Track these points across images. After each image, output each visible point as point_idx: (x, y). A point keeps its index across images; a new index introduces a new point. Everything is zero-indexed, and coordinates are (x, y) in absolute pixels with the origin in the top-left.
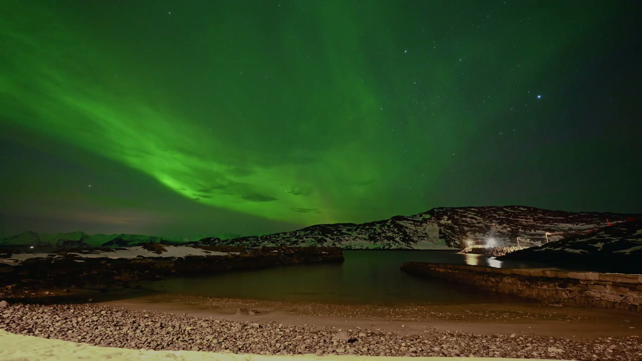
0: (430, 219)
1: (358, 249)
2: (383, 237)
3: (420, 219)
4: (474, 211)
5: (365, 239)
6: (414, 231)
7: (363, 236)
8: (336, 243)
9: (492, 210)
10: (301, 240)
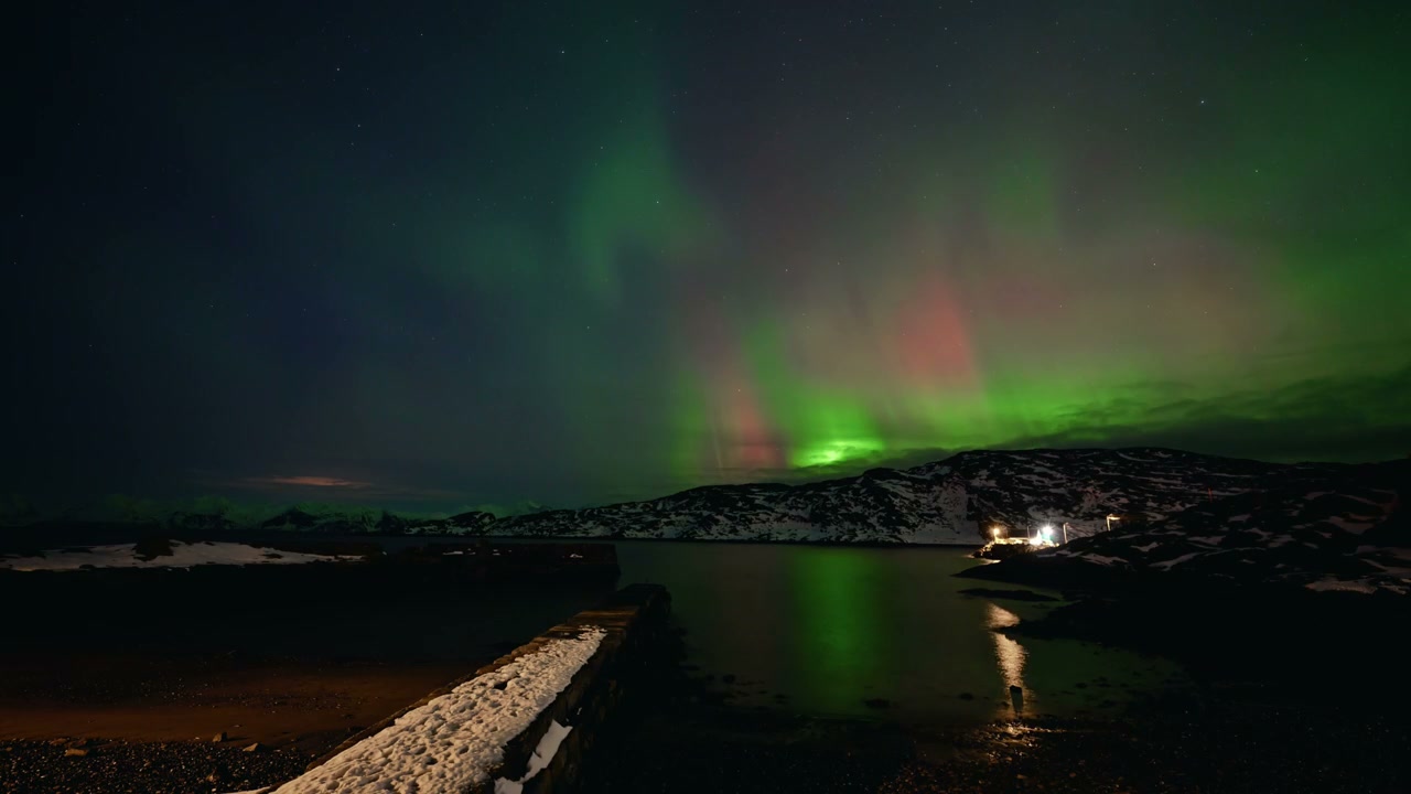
0: (949, 475)
1: (784, 542)
2: (841, 515)
3: (928, 477)
4: (1050, 460)
5: (803, 520)
6: (912, 503)
7: (800, 512)
8: (738, 528)
9: (1091, 458)
10: (665, 520)
